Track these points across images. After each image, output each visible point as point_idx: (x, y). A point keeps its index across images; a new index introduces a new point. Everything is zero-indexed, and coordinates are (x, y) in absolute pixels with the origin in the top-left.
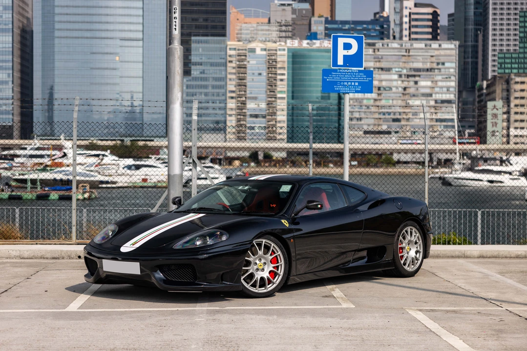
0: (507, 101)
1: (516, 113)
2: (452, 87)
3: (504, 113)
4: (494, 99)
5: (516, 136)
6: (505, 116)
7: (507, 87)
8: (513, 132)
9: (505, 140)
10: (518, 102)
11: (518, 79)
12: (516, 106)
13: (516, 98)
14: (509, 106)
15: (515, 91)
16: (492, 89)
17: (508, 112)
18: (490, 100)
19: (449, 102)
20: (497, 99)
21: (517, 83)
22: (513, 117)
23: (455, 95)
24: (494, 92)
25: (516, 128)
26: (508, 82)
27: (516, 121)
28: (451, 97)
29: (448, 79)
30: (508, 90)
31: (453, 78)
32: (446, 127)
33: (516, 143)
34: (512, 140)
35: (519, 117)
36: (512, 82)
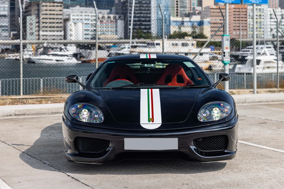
0: (38, 16)
1: (43, 23)
2: (6, 8)
3: (37, 23)
4: (30, 15)
5: (43, 36)
6: (37, 24)
7: (38, 8)
8: (41, 33)
9: (37, 37)
10: (44, 16)
11: (44, 4)
12: (43, 18)
13: (43, 14)
14: (39, 19)
15: (42, 10)
16: (28, 9)
17: (38, 22)
18: (28, 15)
19: (5, 16)
20: (32, 15)
21: (43, 6)
22: (41, 25)
23: (8, 12)
24: (30, 11)
25: (43, 31)
26: (38, 5)
27: (43, 27)
28: (6, 13)
29: (4, 3)
30: (38, 10)
31: (7, 3)
32: (3, 30)
33: (43, 39)
34: (41, 38)
35: (44, 25)
36: (41, 5)
